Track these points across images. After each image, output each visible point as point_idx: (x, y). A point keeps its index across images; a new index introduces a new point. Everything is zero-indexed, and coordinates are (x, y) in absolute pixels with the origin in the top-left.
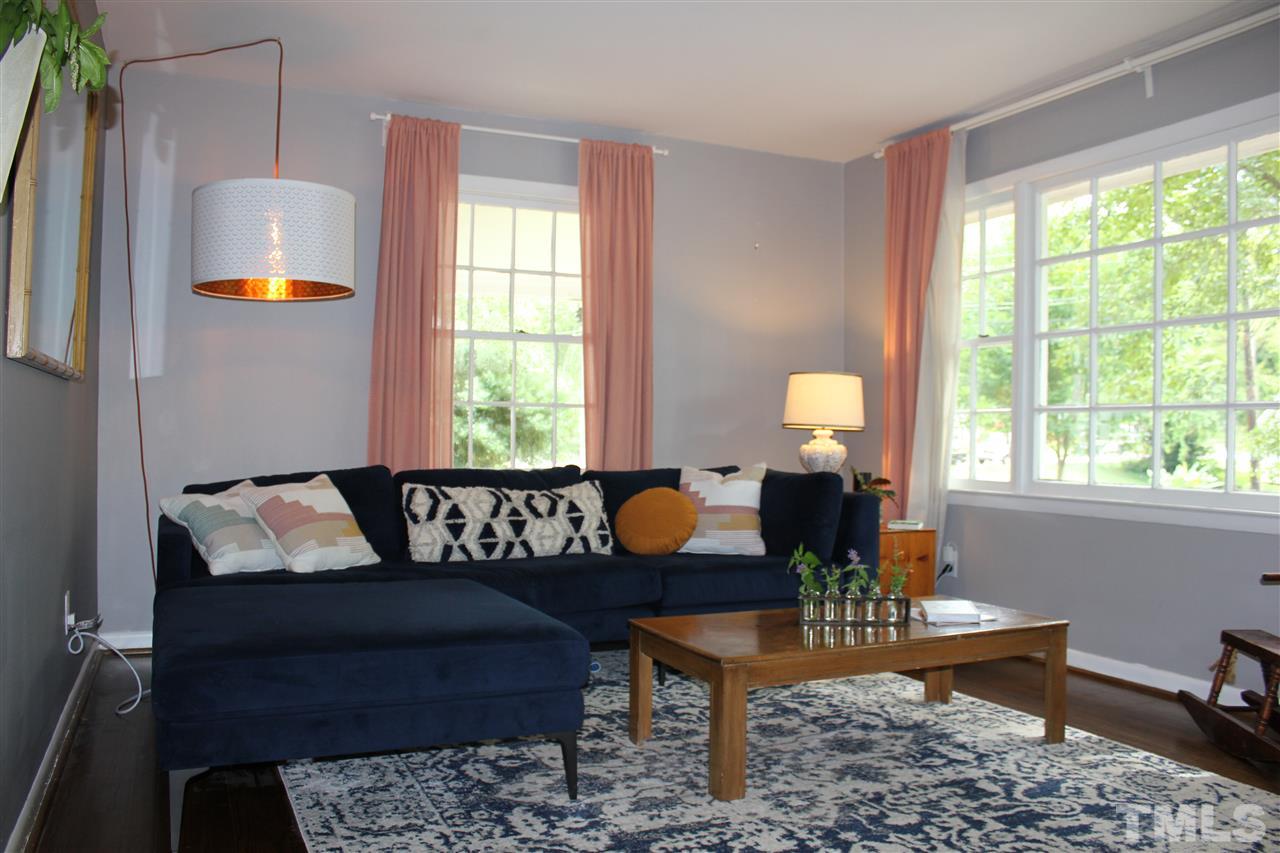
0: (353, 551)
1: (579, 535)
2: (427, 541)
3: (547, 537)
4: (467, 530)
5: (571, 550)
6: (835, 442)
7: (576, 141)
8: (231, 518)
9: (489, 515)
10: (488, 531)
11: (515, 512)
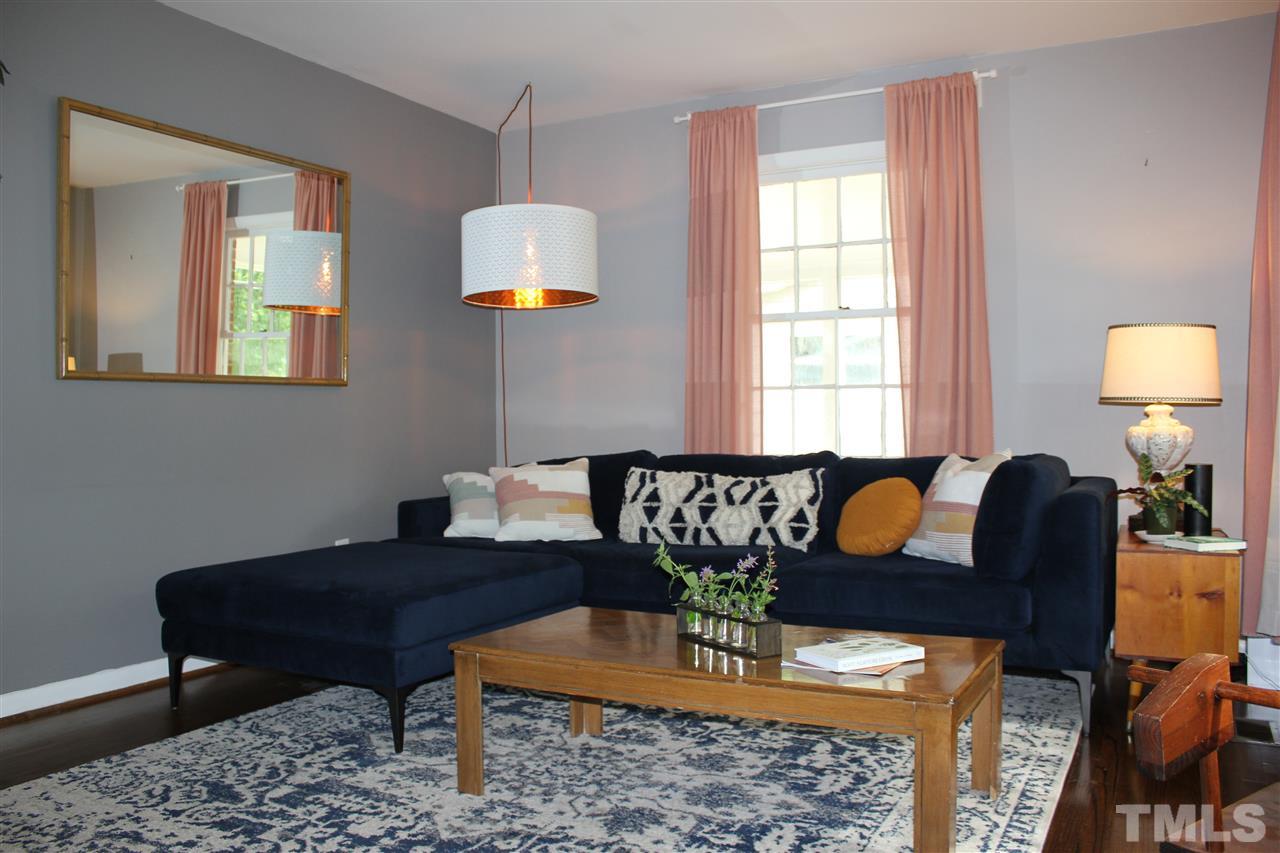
0: (562, 526)
1: (768, 526)
2: (631, 521)
3: (734, 525)
4: (661, 513)
5: (759, 542)
6: (1174, 421)
7: (881, 89)
8: (477, 491)
9: (682, 499)
10: (678, 516)
11: (711, 498)
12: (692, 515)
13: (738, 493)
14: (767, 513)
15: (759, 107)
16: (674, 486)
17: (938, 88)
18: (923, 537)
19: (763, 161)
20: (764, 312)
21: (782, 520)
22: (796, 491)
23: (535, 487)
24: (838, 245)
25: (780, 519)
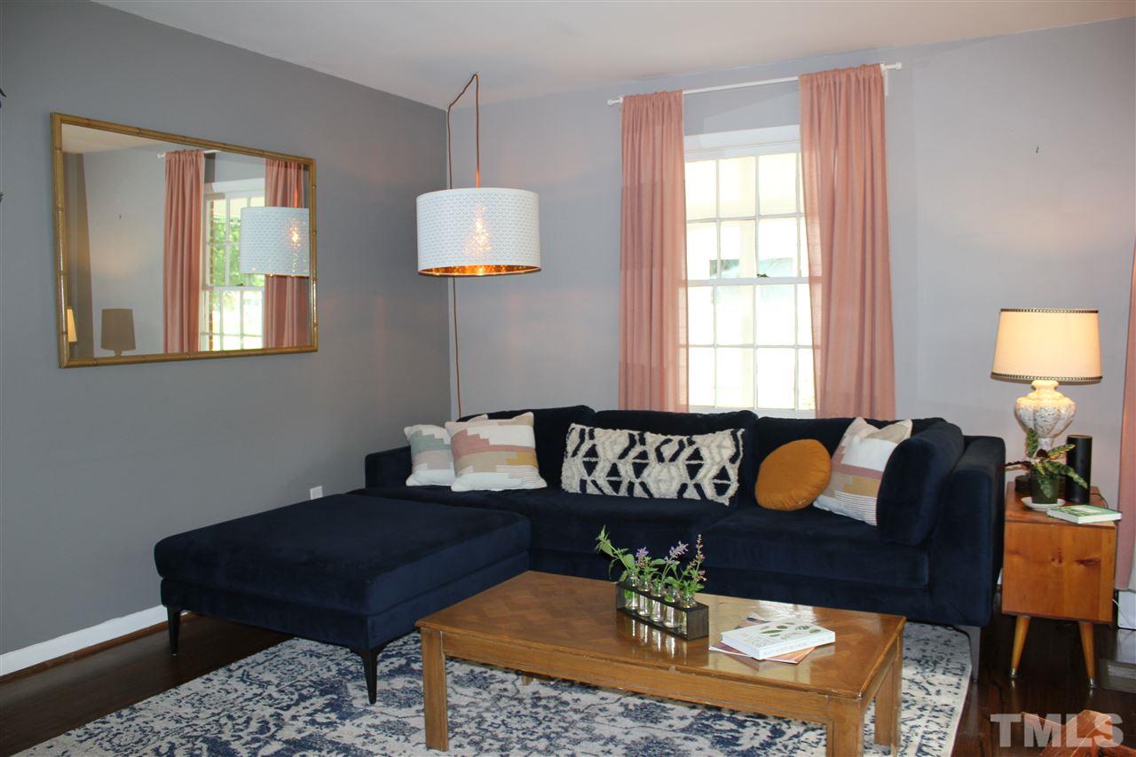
1: (694, 482)
2: (572, 474)
3: (664, 480)
4: (598, 468)
5: (686, 495)
6: (1058, 394)
7: (796, 78)
8: (435, 444)
9: (618, 456)
10: (614, 471)
11: (643, 455)
12: (626, 470)
13: (668, 451)
14: (693, 470)
15: (684, 93)
16: (610, 442)
17: (848, 78)
18: (832, 495)
19: (688, 141)
20: (689, 279)
21: (706, 477)
22: (718, 449)
23: (486, 441)
24: (757, 217)
25: (705, 476)
